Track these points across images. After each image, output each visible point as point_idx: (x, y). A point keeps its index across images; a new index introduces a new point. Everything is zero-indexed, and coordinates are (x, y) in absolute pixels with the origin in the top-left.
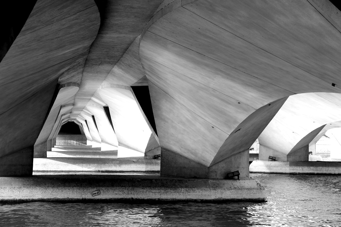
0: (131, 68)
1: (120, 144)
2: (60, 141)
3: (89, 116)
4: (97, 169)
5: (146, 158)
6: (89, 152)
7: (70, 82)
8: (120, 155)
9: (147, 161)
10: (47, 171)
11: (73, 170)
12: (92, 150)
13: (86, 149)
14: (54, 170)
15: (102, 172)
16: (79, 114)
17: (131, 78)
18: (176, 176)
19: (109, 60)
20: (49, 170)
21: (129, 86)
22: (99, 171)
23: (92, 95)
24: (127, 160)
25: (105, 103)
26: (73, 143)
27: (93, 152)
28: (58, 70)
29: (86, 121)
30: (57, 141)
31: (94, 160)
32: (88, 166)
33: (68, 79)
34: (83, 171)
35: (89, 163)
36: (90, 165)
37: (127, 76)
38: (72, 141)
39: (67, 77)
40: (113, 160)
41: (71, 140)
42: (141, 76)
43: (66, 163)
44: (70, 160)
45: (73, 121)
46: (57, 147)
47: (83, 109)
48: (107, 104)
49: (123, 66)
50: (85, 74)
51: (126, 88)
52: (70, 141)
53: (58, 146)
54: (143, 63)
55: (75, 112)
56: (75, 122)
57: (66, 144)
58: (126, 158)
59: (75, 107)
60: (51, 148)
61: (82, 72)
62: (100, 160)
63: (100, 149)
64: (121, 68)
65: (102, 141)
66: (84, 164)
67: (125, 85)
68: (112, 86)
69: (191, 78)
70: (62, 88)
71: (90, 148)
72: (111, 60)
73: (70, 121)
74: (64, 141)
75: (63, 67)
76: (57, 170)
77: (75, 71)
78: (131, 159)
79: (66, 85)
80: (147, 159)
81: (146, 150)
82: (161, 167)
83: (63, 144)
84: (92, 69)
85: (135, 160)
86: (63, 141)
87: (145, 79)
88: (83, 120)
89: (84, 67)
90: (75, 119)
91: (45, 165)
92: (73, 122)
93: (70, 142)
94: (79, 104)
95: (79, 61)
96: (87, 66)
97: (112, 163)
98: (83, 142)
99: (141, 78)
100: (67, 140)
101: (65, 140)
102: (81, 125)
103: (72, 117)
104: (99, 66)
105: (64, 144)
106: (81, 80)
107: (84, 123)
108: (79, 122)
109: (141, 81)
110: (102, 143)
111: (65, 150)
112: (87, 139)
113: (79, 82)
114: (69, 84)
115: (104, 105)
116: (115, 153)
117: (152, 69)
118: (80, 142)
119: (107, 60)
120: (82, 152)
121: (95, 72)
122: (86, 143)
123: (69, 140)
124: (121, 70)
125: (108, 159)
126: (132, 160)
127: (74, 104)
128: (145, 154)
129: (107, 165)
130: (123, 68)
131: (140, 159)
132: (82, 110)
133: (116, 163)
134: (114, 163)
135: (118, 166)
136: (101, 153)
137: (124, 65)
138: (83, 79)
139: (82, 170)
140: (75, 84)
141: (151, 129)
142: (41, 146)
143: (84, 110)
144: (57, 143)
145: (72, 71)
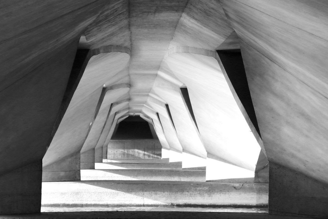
0: (210, 17)
1: (210, 154)
2: (115, 152)
3: (161, 105)
4: (169, 201)
5: (257, 180)
6: (161, 171)
7: (108, 44)
8: (209, 176)
9: (259, 186)
10: (82, 206)
11: (127, 203)
12: (170, 167)
13: (158, 165)
14: (93, 203)
15: (179, 206)
16: (145, 102)
17: (213, 36)
18: (299, 214)
19: (168, 4)
20: (84, 203)
21: (213, 50)
22: (172, 205)
23: (158, 68)
24: (223, 185)
25: (182, 82)
26: (139, 153)
27: (167, 171)
28: (75, 23)
29: (158, 114)
30: (109, 151)
31: (164, 184)
32: (154, 196)
33: (103, 39)
34: (144, 206)
35: (154, 191)
36: (156, 194)
37: (207, 32)
38: (136, 150)
39: (100, 36)
40: (198, 185)
41: (134, 148)
42: (229, 32)
43: (114, 191)
44: (121, 185)
45: (137, 114)
46: (109, 161)
47: (149, 92)
48: (184, 84)
49: (196, 13)
50: (133, 29)
51: (208, 53)
52: (133, 150)
53: (112, 159)
54: (225, 8)
55: (137, 99)
56: (142, 116)
57: (126, 156)
58: (222, 181)
59: (133, 89)
60: (94, 163)
61: (128, 26)
62: (174, 185)
63: (179, 164)
64: (194, 18)
65: (184, 150)
66: (145, 193)
67: (207, 47)
68: (187, 50)
69: (312, 32)
70: (94, 57)
71: (166, 163)
72: (173, 4)
73: (132, 114)
74: (123, 151)
75: (82, 19)
76: (98, 203)
77: (113, 25)
78: (230, 183)
79: (101, 51)
80: (259, 182)
81: (257, 165)
82: (270, 198)
83: (120, 157)
84: (145, 20)
85: (237, 185)
86: (121, 151)
87: (235, 36)
88: (153, 112)
89: (129, 16)
90: (141, 112)
91: (77, 193)
92: (138, 117)
93: (133, 154)
94: (140, 85)
95: (113, 7)
96: (134, 14)
97: (196, 190)
98: (156, 152)
99: (230, 34)
100: (128, 148)
101: (124, 148)
102: (151, 121)
103: (135, 108)
104: (155, 14)
105: (123, 157)
106: (131, 40)
107: (155, 117)
108: (148, 117)
109: (231, 40)
110: (183, 153)
111: (122, 166)
112: (163, 147)
113: (127, 44)
114: (108, 49)
115: (181, 85)
116: (201, 171)
117: (242, 18)
118: (151, 152)
119: (167, 3)
120: (148, 171)
121: (152, 26)
122: (160, 155)
123: (130, 149)
124: (193, 21)
125: (189, 184)
126: (232, 184)
127: (130, 85)
128: (257, 172)
129: (187, 193)
130: (196, 16)
131: (246, 182)
132: (148, 95)
133: (203, 190)
134: (199, 190)
135: (206, 195)
136: (182, 172)
137: (197, 11)
138: (133, 39)
139: (141, 203)
140: (119, 48)
141: (251, 128)
142: (70, 160)
143: (150, 94)
144: (111, 154)
145: (105, 26)
